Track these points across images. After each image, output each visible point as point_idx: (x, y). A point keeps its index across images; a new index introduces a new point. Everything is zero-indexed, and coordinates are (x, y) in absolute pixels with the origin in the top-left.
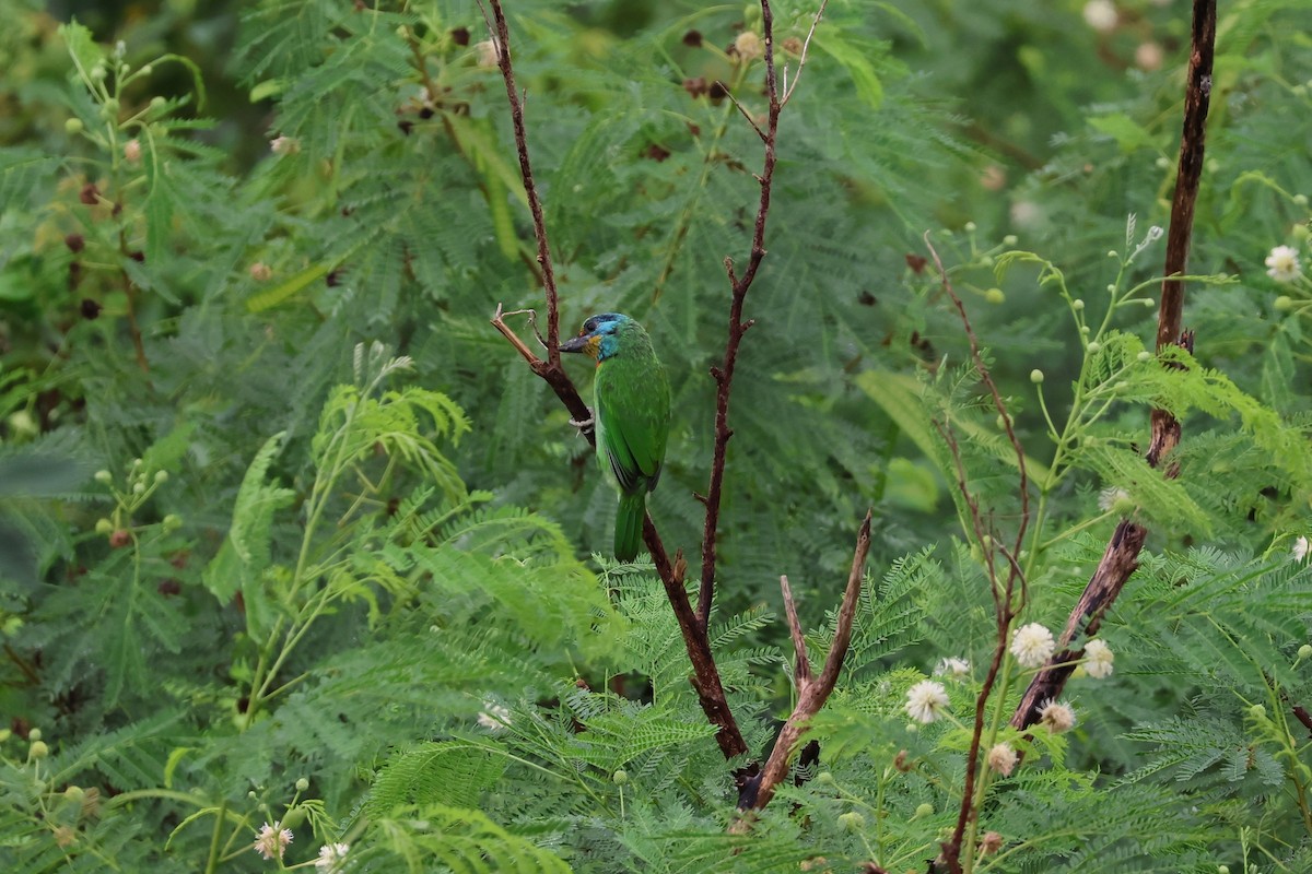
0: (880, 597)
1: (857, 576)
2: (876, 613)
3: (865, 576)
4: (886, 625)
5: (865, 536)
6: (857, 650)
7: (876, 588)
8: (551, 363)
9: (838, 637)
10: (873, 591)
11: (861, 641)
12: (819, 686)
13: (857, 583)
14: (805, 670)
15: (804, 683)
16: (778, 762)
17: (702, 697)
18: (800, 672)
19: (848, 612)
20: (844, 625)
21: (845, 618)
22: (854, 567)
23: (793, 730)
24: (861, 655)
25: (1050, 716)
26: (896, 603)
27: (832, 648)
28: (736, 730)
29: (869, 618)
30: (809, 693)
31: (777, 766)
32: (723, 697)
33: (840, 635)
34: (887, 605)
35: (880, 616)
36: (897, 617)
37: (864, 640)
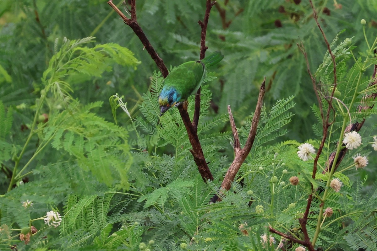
0: (269, 116)
1: (260, 106)
2: (267, 123)
3: (262, 107)
4: (270, 127)
5: (263, 89)
6: (258, 138)
7: (267, 112)
8: (132, 19)
9: (252, 131)
10: (266, 113)
11: (260, 134)
12: (244, 151)
13: (259, 109)
14: (238, 144)
15: (237, 150)
16: (227, 183)
17: (195, 158)
18: (236, 145)
19: (256, 120)
20: (254, 126)
21: (255, 123)
22: (258, 102)
23: (233, 169)
24: (260, 140)
25: (357, 161)
26: (275, 118)
27: (249, 136)
28: (209, 171)
29: (264, 125)
30: (239, 154)
31: (226, 185)
32: (203, 158)
33: (252, 130)
34: (271, 119)
35: (268, 124)
36: (275, 124)
37: (262, 134)
